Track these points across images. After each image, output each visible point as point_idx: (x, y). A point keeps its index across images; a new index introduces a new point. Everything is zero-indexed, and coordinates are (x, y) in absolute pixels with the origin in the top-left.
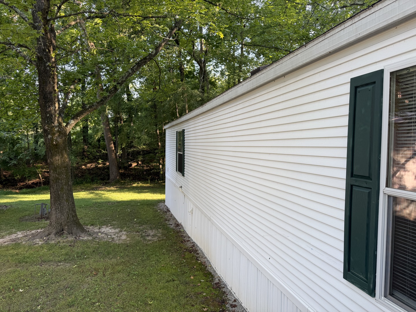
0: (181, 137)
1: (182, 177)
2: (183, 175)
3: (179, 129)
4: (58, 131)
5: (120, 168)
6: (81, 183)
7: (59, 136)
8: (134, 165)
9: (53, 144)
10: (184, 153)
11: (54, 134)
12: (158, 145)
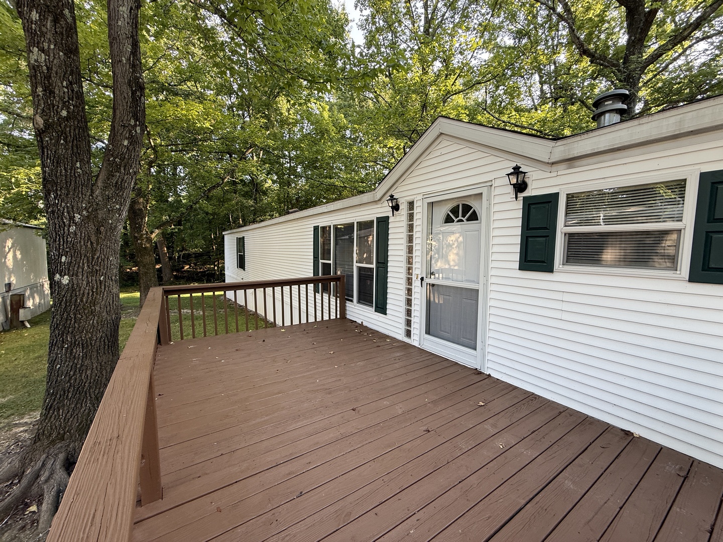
0: (241, 243)
1: (243, 272)
2: (244, 270)
3: (240, 236)
4: (146, 238)
5: (173, 271)
6: (131, 286)
7: (147, 241)
8: (187, 267)
9: (142, 247)
10: (244, 254)
11: (143, 240)
12: (213, 249)
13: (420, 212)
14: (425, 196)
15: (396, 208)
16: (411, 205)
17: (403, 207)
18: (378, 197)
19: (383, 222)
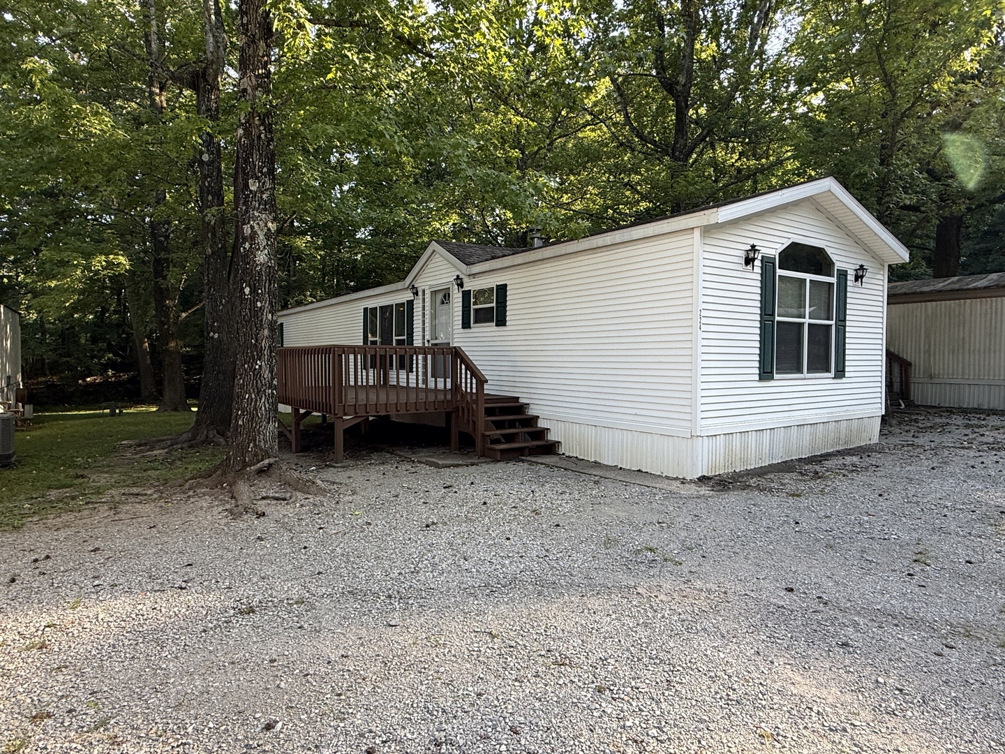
13: (428, 296)
14: (431, 287)
15: (416, 294)
16: (424, 291)
17: (420, 293)
18: (407, 286)
19: (410, 303)
